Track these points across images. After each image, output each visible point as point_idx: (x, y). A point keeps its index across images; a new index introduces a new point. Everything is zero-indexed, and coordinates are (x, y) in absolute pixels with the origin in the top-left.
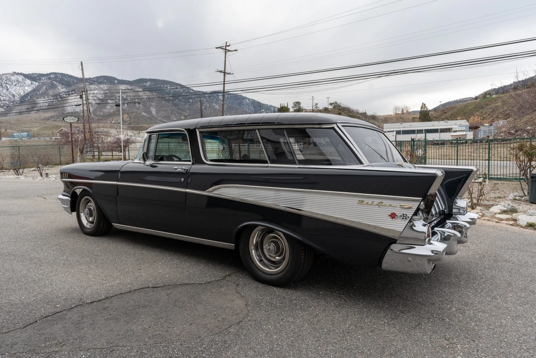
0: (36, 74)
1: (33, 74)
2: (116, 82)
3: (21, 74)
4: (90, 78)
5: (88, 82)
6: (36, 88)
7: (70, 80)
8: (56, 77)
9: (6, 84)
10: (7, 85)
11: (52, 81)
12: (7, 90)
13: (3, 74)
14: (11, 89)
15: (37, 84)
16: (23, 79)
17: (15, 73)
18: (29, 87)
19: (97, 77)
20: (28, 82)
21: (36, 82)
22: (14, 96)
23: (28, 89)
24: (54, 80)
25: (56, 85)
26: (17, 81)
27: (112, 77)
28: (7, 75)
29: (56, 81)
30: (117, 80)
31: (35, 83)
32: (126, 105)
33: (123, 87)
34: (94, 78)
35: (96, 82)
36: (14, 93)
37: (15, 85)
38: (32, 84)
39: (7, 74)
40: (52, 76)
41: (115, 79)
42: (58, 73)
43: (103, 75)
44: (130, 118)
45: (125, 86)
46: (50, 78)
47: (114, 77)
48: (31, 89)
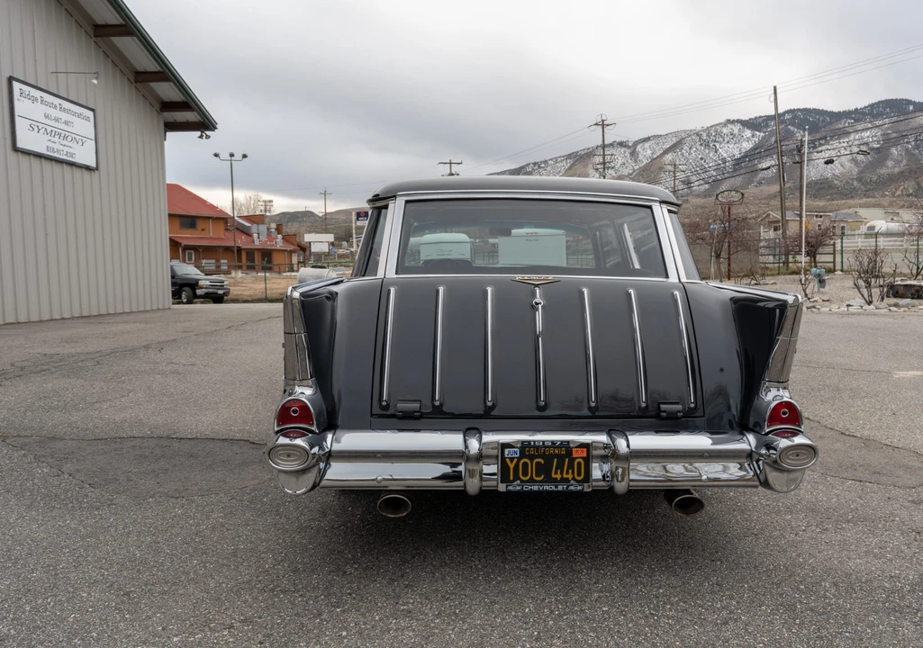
0: (760, 117)
1: (756, 118)
2: (911, 108)
3: (739, 121)
4: (856, 109)
5: (852, 118)
6: (760, 142)
7: (819, 119)
8: (794, 118)
9: (715, 141)
10: (716, 144)
11: (786, 126)
12: (716, 152)
13: (712, 126)
14: (721, 150)
15: (762, 134)
16: (740, 129)
17: (729, 121)
18: (748, 141)
19: (872, 106)
20: (748, 133)
21: (760, 131)
22: (724, 161)
23: (747, 146)
24: (789, 125)
25: (793, 132)
26: (732, 134)
27: (902, 99)
28: (718, 127)
29: (793, 125)
30: (914, 103)
31: (758, 133)
34: (865, 107)
35: (868, 115)
36: (725, 155)
37: (728, 142)
38: (753, 136)
39: (716, 125)
40: (787, 117)
41: (909, 102)
42: (799, 110)
43: (883, 99)
46: (783, 122)
47: (907, 100)
48: (751, 146)
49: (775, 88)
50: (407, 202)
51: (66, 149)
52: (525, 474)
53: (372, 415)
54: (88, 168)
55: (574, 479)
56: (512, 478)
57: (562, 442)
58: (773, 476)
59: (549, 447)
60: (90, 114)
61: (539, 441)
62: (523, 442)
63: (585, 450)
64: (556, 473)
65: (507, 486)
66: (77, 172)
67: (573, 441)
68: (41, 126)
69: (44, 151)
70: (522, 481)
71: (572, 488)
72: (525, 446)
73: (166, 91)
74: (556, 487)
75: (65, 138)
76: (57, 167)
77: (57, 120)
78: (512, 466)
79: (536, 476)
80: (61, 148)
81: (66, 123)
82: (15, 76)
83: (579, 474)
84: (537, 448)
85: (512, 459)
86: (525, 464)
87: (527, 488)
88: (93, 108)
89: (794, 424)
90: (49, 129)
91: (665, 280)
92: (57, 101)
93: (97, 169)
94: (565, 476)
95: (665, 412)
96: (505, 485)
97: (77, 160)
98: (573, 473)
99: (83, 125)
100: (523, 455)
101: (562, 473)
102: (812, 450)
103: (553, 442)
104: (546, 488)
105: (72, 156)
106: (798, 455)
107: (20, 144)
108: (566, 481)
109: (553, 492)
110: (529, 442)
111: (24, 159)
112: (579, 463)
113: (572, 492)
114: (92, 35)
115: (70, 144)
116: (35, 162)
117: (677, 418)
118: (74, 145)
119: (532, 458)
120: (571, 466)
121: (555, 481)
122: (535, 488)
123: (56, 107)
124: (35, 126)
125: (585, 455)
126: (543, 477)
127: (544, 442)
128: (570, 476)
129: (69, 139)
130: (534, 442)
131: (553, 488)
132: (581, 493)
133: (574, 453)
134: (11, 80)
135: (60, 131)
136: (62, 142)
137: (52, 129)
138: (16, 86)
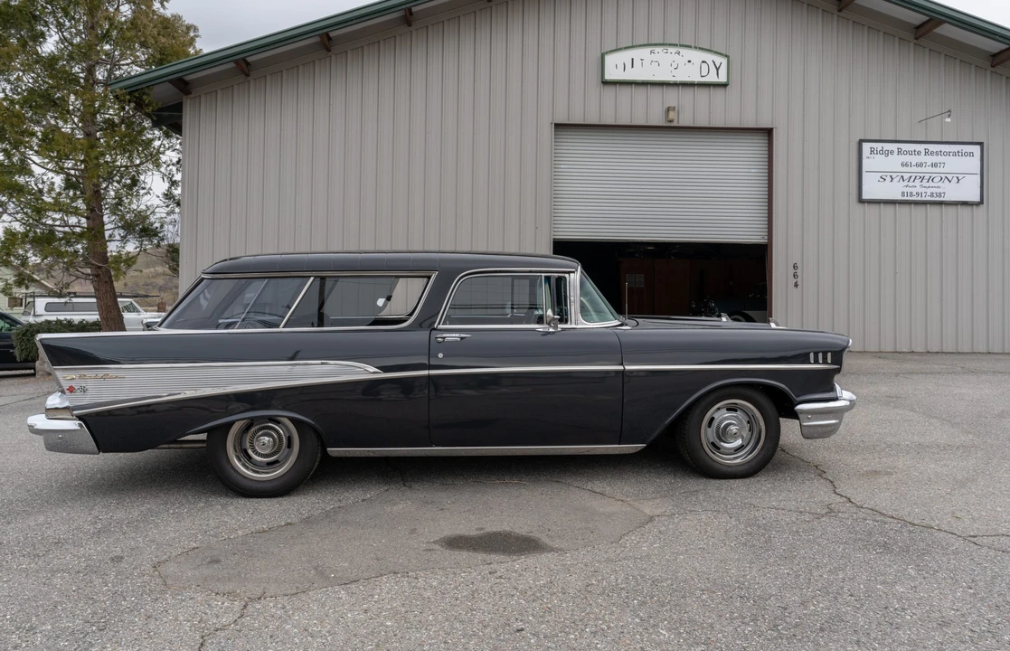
54: (966, 204)
60: (976, 149)
66: (950, 209)
68: (896, 175)
69: (899, 197)
75: (931, 179)
76: (917, 210)
77: (921, 165)
80: (923, 190)
81: (933, 165)
82: (868, 137)
88: (981, 141)
90: (906, 176)
92: (921, 147)
93: (981, 202)
99: (960, 162)
105: (939, 196)
107: (867, 196)
111: (874, 208)
114: (987, 66)
115: (936, 185)
116: (889, 209)
118: (944, 184)
123: (920, 153)
124: (887, 177)
129: (937, 179)
134: (862, 142)
135: (922, 175)
136: (927, 185)
137: (910, 175)
138: (866, 147)
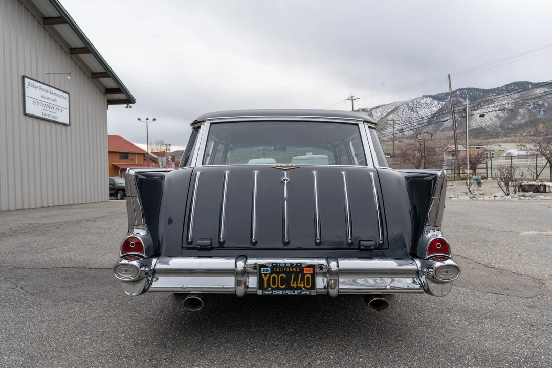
0: (442, 93)
1: (440, 94)
2: (530, 86)
3: (430, 96)
4: (498, 88)
5: (496, 93)
6: (443, 107)
7: (476, 94)
8: (462, 94)
9: (417, 107)
10: (417, 109)
11: (458, 98)
12: (417, 113)
13: (415, 99)
14: (420, 112)
15: (444, 103)
16: (431, 100)
17: (424, 96)
18: (436, 106)
19: (507, 86)
20: (436, 102)
21: (442, 101)
22: (422, 118)
23: (435, 109)
24: (459, 97)
25: (461, 101)
26: (426, 103)
27: (524, 82)
28: (418, 100)
29: (461, 97)
30: (532, 84)
31: (441, 102)
32: (542, 113)
33: (539, 91)
34: (503, 87)
35: (505, 91)
36: (423, 115)
37: (424, 108)
38: (438, 104)
40: (458, 93)
41: (529, 83)
42: (464, 89)
43: (514, 81)
44: (546, 128)
45: (542, 89)
46: (456, 96)
47: (527, 82)
48: (438, 109)
49: (449, 75)
50: (211, 124)
51: (53, 114)
52: (274, 284)
53: (182, 248)
54: (64, 124)
55: (304, 287)
56: (265, 287)
57: (297, 264)
58: (432, 286)
59: (289, 267)
60: (67, 95)
61: (282, 263)
62: (272, 264)
63: (312, 269)
64: (293, 283)
65: (263, 291)
66: (59, 127)
67: (304, 264)
68: (39, 102)
69: (40, 115)
70: (272, 289)
71: (303, 293)
72: (274, 266)
73: (109, 83)
74: (294, 292)
75: (52, 108)
76: (48, 124)
77: (48, 98)
78: (266, 279)
79: (281, 285)
80: (50, 113)
81: (53, 100)
82: (26, 75)
83: (308, 284)
84: (281, 267)
85: (266, 275)
86: (274, 278)
87: (275, 292)
88: (68, 92)
89: (445, 253)
90: (44, 103)
91: (365, 166)
92: (48, 88)
93: (69, 125)
94: (299, 285)
95: (363, 246)
96: (261, 291)
97: (59, 120)
98: (304, 283)
99: (62, 101)
100: (272, 272)
101: (297, 283)
102: (456, 269)
103: (291, 264)
104: (287, 293)
105: (56, 118)
106: (447, 272)
107: (28, 112)
108: (299, 288)
109: (292, 295)
110: (276, 264)
111: (30, 120)
112: (308, 277)
113: (303, 296)
114: (69, 53)
115: (55, 111)
116: (36, 121)
117: (372, 250)
118: (57, 112)
119: (278, 273)
120: (303, 279)
121: (293, 288)
122: (280, 293)
123: (48, 92)
124: (36, 102)
125: (312, 272)
126: (285, 286)
127: (285, 264)
128: (302, 285)
129: (55, 109)
130: (280, 264)
131: (292, 293)
132: (309, 296)
133: (304, 271)
134: (24, 77)
135: (50, 105)
136: (51, 110)
137: (45, 103)
138: (27, 80)
